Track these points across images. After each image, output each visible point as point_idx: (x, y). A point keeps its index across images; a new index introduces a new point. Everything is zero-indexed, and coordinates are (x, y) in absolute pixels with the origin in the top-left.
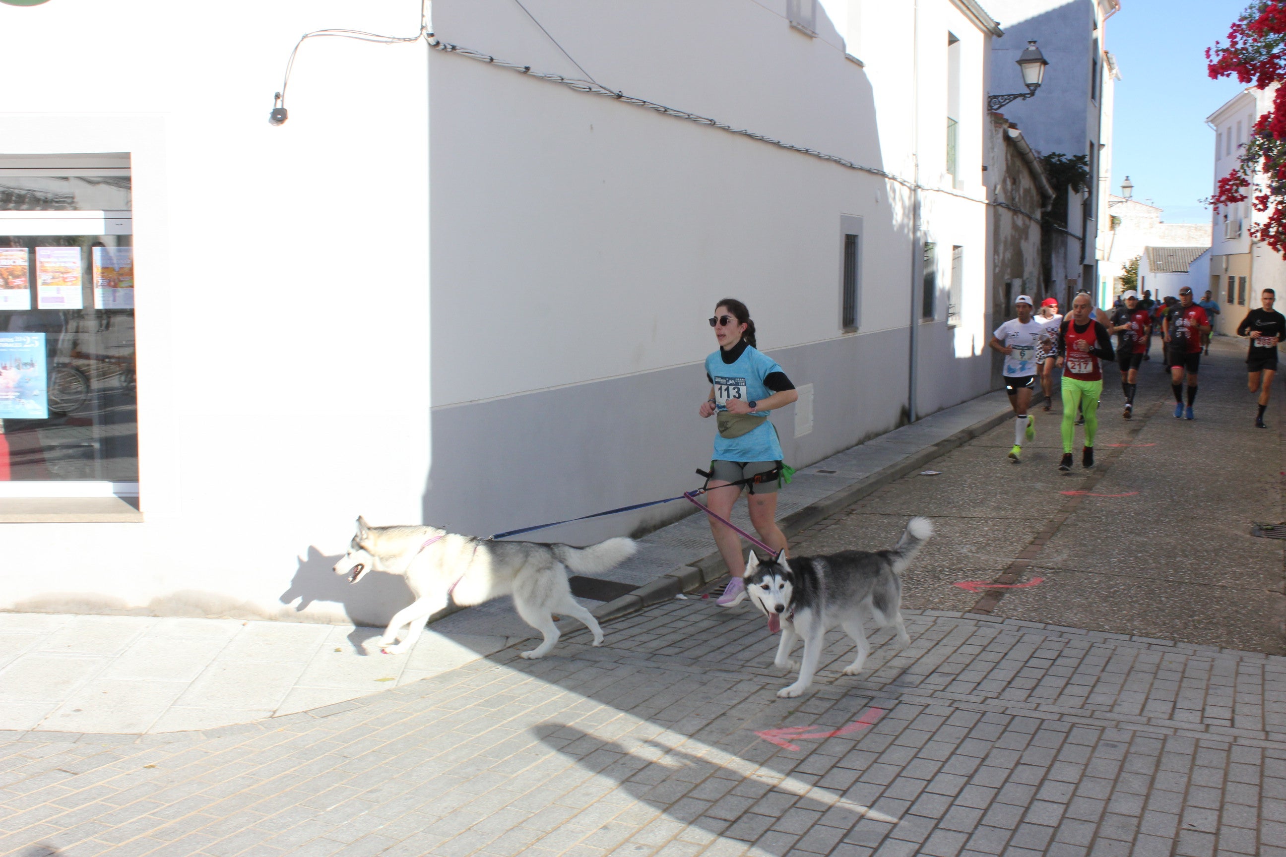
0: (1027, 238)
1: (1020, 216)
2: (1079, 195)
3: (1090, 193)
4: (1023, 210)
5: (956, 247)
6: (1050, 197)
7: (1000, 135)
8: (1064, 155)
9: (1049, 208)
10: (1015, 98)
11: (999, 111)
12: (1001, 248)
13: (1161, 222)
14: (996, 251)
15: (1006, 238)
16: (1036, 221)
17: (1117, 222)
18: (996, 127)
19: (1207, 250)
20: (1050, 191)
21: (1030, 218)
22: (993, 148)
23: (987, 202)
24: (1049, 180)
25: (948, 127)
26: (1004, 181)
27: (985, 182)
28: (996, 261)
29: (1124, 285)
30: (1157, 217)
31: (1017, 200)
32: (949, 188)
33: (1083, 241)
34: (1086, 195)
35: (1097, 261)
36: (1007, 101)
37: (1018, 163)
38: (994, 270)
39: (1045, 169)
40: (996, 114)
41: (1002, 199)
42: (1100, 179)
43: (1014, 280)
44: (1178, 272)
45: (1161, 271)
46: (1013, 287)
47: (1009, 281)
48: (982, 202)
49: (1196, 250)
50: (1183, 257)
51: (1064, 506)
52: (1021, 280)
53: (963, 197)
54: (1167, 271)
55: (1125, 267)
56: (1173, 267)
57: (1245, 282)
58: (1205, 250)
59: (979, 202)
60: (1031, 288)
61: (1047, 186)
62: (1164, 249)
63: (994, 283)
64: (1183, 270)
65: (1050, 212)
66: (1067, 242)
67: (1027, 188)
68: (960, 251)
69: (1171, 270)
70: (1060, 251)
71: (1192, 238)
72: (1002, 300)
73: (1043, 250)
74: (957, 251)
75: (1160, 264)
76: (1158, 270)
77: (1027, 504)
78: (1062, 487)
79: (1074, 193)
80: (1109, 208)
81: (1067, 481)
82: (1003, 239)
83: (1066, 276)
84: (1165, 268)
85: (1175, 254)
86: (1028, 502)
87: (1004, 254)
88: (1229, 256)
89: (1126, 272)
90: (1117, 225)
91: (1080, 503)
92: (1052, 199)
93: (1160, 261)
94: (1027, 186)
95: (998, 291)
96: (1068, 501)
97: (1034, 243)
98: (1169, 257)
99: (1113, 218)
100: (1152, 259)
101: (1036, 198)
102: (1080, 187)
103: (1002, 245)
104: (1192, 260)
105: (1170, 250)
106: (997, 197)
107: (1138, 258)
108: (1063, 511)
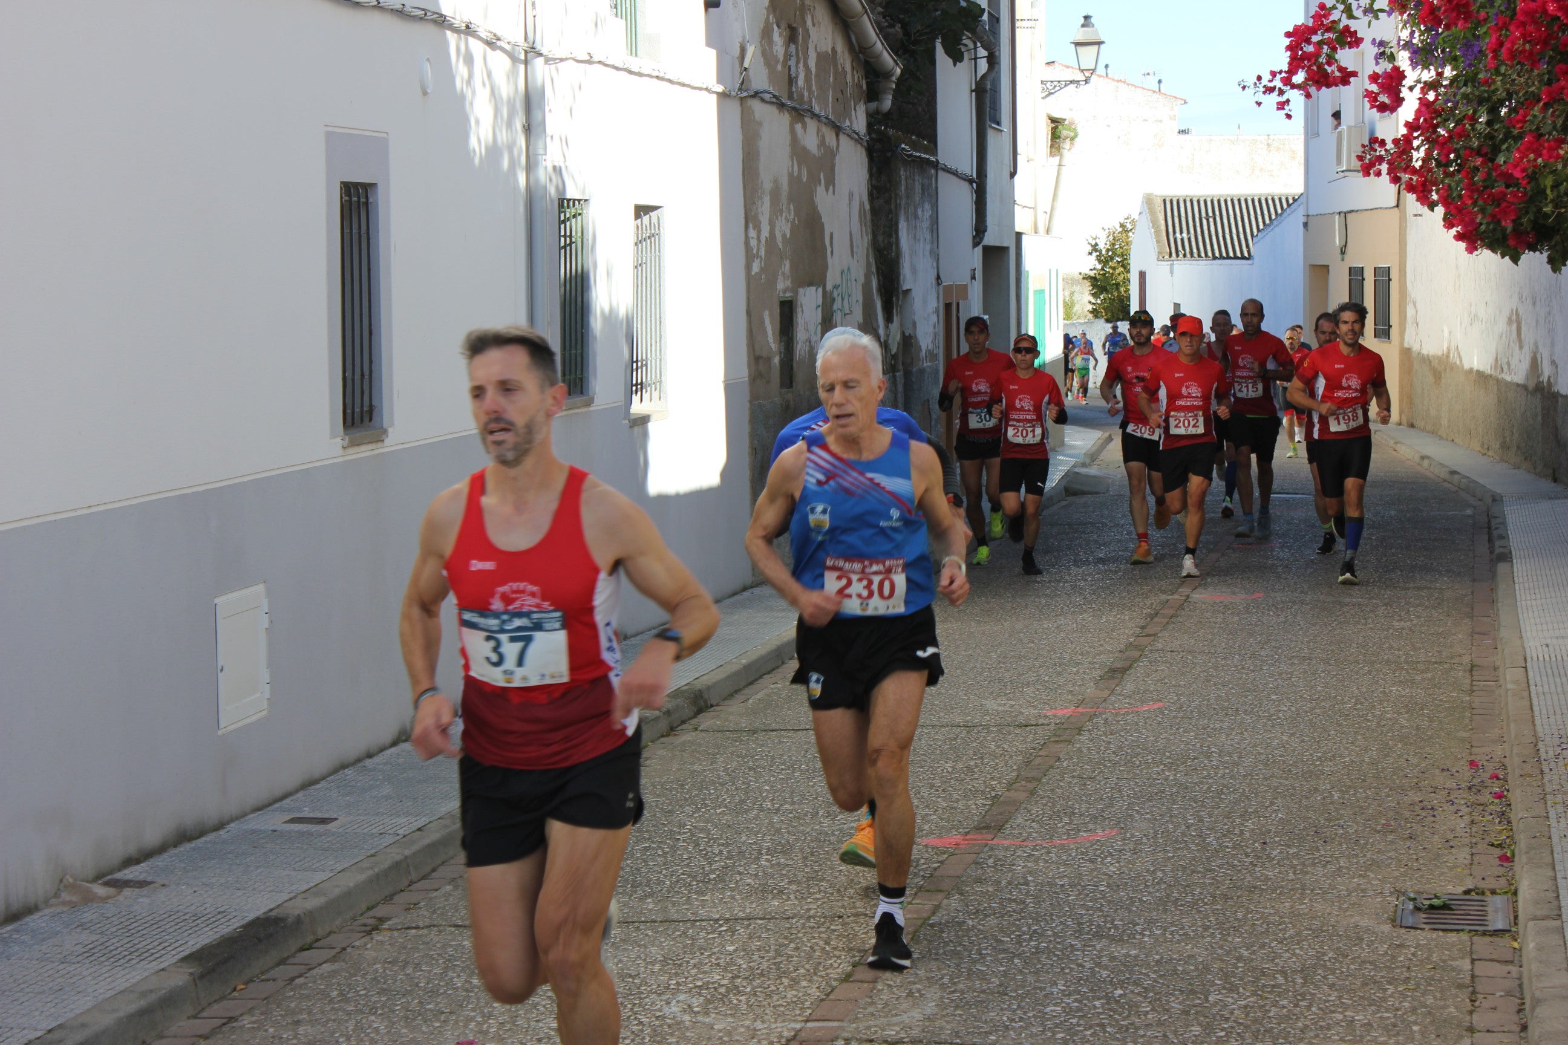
0: (830, 182)
1: (812, 124)
2: (965, 66)
3: (993, 60)
4: (817, 109)
5: (641, 211)
6: (888, 75)
9: (887, 103)
12: (764, 209)
13: (1182, 132)
14: (750, 219)
15: (776, 181)
16: (855, 137)
17: (1064, 133)
19: (1294, 201)
20: (887, 59)
21: (838, 129)
23: (720, 88)
24: (881, 30)
26: (766, 34)
27: (712, 40)
28: (753, 243)
29: (1094, 295)
30: (1173, 118)
31: (801, 82)
32: (621, 57)
33: (979, 184)
34: (983, 66)
35: (1019, 235)
38: (748, 267)
41: (760, 80)
42: (1018, 24)
43: (801, 291)
44: (1228, 258)
45: (1185, 256)
46: (799, 310)
47: (788, 294)
48: (707, 89)
49: (1270, 202)
50: (1239, 219)
51: (931, 875)
52: (820, 290)
53: (657, 77)
54: (1199, 256)
55: (1095, 248)
56: (1216, 247)
57: (1390, 280)
58: (1291, 201)
59: (700, 89)
60: (847, 311)
61: (879, 44)
62: (1191, 201)
63: (748, 299)
64: (1239, 255)
65: (889, 112)
66: (937, 188)
67: (827, 52)
68: (654, 220)
69: (1210, 254)
70: (919, 212)
71: (1261, 170)
72: (773, 346)
73: (874, 211)
74: (646, 219)
75: (1182, 240)
76: (1177, 256)
77: (836, 878)
78: (926, 827)
79: (950, 61)
80: (1043, 98)
81: (940, 811)
82: (767, 185)
83: (938, 277)
84: (1195, 250)
85: (1217, 213)
86: (841, 871)
87: (772, 224)
88: (1348, 216)
89: (1100, 261)
90: (1068, 141)
91: (973, 866)
92: (894, 79)
93: (1181, 232)
94: (826, 46)
95: (763, 322)
96: (942, 862)
97: (851, 195)
98: (1205, 222)
99: (1055, 122)
100: (1163, 228)
101: (852, 76)
102: (966, 45)
103: (767, 200)
104: (1261, 227)
105: (1205, 201)
106: (747, 76)
107: (1129, 226)
108: (928, 891)
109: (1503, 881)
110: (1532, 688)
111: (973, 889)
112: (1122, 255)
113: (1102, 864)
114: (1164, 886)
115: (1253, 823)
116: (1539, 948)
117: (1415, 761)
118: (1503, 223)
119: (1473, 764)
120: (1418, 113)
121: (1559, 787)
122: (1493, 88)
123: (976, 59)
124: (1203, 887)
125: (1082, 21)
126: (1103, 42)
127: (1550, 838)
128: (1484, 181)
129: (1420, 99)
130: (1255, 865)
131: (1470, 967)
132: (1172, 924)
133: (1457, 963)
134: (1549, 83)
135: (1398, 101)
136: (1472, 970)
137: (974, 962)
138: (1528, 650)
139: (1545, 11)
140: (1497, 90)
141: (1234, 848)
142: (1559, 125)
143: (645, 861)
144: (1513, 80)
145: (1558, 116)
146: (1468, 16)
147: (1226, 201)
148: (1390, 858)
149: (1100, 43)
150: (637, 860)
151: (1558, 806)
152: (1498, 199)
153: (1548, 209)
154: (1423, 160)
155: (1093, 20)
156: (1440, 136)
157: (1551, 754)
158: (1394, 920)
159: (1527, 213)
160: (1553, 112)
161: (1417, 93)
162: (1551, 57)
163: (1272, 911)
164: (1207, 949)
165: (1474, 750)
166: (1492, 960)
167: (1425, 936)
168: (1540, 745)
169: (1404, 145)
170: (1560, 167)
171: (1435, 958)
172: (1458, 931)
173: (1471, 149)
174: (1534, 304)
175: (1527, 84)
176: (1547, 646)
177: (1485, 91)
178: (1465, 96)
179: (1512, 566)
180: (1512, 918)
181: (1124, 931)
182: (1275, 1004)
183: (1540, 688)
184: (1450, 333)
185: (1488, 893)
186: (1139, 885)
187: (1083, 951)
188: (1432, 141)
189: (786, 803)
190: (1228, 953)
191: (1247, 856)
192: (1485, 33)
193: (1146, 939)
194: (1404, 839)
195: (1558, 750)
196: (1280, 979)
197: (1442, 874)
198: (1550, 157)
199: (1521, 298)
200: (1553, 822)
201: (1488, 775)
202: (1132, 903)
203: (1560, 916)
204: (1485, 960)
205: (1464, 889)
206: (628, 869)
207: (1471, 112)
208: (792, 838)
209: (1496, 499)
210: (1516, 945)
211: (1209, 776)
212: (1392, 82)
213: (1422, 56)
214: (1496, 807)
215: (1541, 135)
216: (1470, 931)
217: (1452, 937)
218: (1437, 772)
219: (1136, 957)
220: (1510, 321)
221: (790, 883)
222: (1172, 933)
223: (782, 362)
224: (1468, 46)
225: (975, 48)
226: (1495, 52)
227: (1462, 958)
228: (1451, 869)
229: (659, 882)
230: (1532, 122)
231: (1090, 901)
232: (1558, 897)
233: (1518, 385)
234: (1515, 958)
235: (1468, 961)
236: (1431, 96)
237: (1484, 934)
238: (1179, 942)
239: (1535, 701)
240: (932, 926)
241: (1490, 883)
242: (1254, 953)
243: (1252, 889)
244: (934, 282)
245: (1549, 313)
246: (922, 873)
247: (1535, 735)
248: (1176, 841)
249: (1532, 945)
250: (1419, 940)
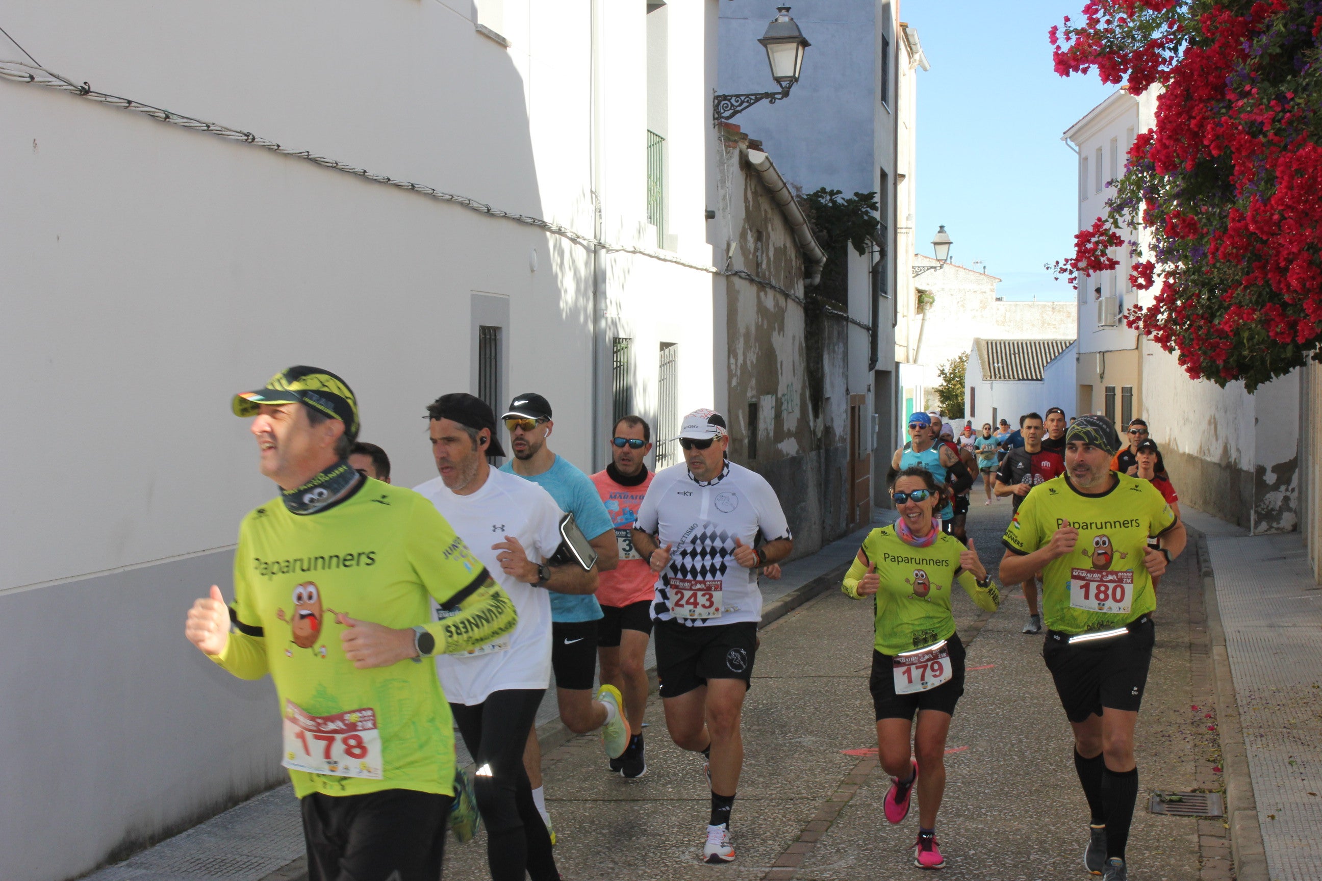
0: (781, 329)
1: (770, 293)
2: (866, 256)
3: (883, 253)
4: (774, 283)
5: (664, 346)
6: (818, 262)
7: (735, 159)
8: (839, 192)
9: (817, 280)
10: (757, 100)
11: (731, 121)
12: (740, 346)
13: (998, 299)
14: (731, 352)
15: (748, 328)
16: (797, 301)
17: (926, 299)
18: (726, 147)
19: (1070, 344)
20: (818, 252)
21: (787, 296)
22: (723, 182)
23: (714, 270)
24: (815, 234)
25: (649, 147)
26: (743, 236)
27: (710, 239)
28: (733, 367)
30: (992, 290)
31: (764, 266)
32: (653, 249)
33: (873, 331)
34: (877, 257)
35: (897, 364)
36: (745, 104)
37: (765, 205)
38: (729, 382)
39: (808, 216)
40: (727, 125)
41: (739, 265)
42: (899, 231)
43: (762, 397)
44: (1028, 379)
45: (1000, 378)
46: (761, 409)
47: (754, 400)
48: (706, 270)
49: (1055, 345)
50: (1035, 355)
51: (849, 774)
52: (774, 397)
53: (676, 262)
54: (1009, 378)
55: (942, 372)
56: (1020, 372)
57: (1132, 395)
58: (1068, 345)
59: (702, 269)
60: (791, 410)
61: (813, 243)
62: (1004, 343)
63: (729, 403)
64: (1034, 377)
65: (819, 285)
66: (847, 333)
67: (780, 247)
68: (672, 352)
69: (1016, 377)
70: (836, 348)
71: (1049, 324)
72: (744, 432)
73: (808, 348)
74: (667, 351)
75: (999, 368)
76: (995, 378)
77: (788, 774)
78: (845, 742)
79: (857, 253)
80: (914, 277)
81: (853, 732)
82: (742, 330)
83: (847, 390)
84: (1006, 374)
85: (1021, 351)
86: (791, 770)
87: (745, 355)
88: (1106, 355)
89: (945, 381)
90: (928, 304)
91: (876, 768)
92: (822, 264)
93: (998, 363)
94: (780, 244)
95: (738, 417)
96: (856, 765)
97: (794, 337)
98: (1013, 356)
99: (921, 293)
100: (986, 360)
101: (796, 263)
102: (867, 244)
103: (742, 340)
104: (1049, 360)
105: (1013, 344)
106: (731, 261)
107: (964, 359)
108: (847, 784)
109: (1216, 784)
110: (1231, 659)
111: (876, 783)
112: (960, 377)
113: (958, 768)
114: (999, 783)
115: (1054, 744)
116: (1243, 829)
117: (1156, 705)
118: (1218, 362)
119: (1194, 707)
120: (1163, 291)
121: (1251, 724)
122: (1212, 276)
123: (872, 252)
124: (1024, 784)
125: (939, 229)
126: (951, 243)
127: (1246, 757)
128: (1206, 335)
129: (1164, 282)
130: (1056, 771)
131: (1197, 840)
132: (1005, 809)
133: (1189, 837)
134: (1248, 273)
135: (1150, 283)
136: (1199, 842)
137: (879, 830)
138: (1226, 634)
139: (1246, 228)
140: (1214, 277)
141: (1043, 759)
142: (1254, 300)
143: (665, 760)
144: (1225, 272)
145: (1253, 295)
146: (1196, 231)
147: (1026, 344)
148: (1143, 768)
149: (950, 243)
150: (660, 759)
151: (1251, 736)
152: (1214, 346)
153: (1245, 353)
154: (1166, 321)
155: (945, 229)
156: (1177, 307)
157: (1244, 702)
158: (1147, 809)
159: (1232, 356)
160: (1250, 292)
161: (1162, 278)
162: (1249, 258)
163: (1069, 801)
164: (1028, 825)
165: (1194, 699)
166: (1212, 836)
167: (1167, 819)
168: (1238, 696)
169: (1154, 311)
170: (1253, 326)
171: (1175, 833)
172: (1189, 816)
173: (1198, 315)
174: (1226, 412)
175: (1233, 273)
176: (1239, 632)
177: (1206, 278)
178: (1193, 281)
179: (1214, 580)
180: (1223, 808)
181: (974, 812)
182: (1073, 862)
183: (1235, 660)
184: (1171, 429)
185: (1207, 792)
186: (982, 782)
187: (948, 825)
188: (1172, 308)
189: (755, 725)
190: (1041, 828)
191: (1051, 765)
192: (1207, 242)
193: (989, 818)
194: (1151, 756)
195: (1249, 700)
196: (1076, 846)
197: (1178, 779)
198: (1248, 319)
199: (1217, 408)
200: (1248, 746)
201: (1204, 715)
202: (979, 794)
203: (1255, 807)
204: (1207, 835)
205: (1191, 789)
206: (655, 766)
207: (1197, 291)
208: (759, 748)
209: (1202, 536)
210: (1227, 826)
211: (1024, 712)
212: (1147, 271)
213: (1164, 255)
214: (1210, 735)
215: (1242, 306)
216: (1197, 817)
217: (1185, 820)
218: (1171, 713)
219: (983, 829)
220: (1210, 423)
221: (759, 776)
222: (1005, 814)
223: (749, 442)
224: (1195, 250)
225: (872, 245)
226: (1213, 254)
227: (1193, 834)
228: (1183, 775)
229: (675, 774)
230: (1236, 298)
231: (952, 792)
232: (1253, 795)
233: (1215, 464)
234: (1226, 835)
235: (1196, 836)
236: (1171, 281)
237: (1206, 818)
238: (1010, 820)
239: (1232, 667)
240: (851, 806)
241: (1208, 786)
242: (1058, 828)
243: (1055, 787)
244: (845, 393)
245: (1235, 418)
246: (843, 772)
247: (1234, 690)
248: (1005, 755)
249: (1238, 827)
250: (1163, 821)
